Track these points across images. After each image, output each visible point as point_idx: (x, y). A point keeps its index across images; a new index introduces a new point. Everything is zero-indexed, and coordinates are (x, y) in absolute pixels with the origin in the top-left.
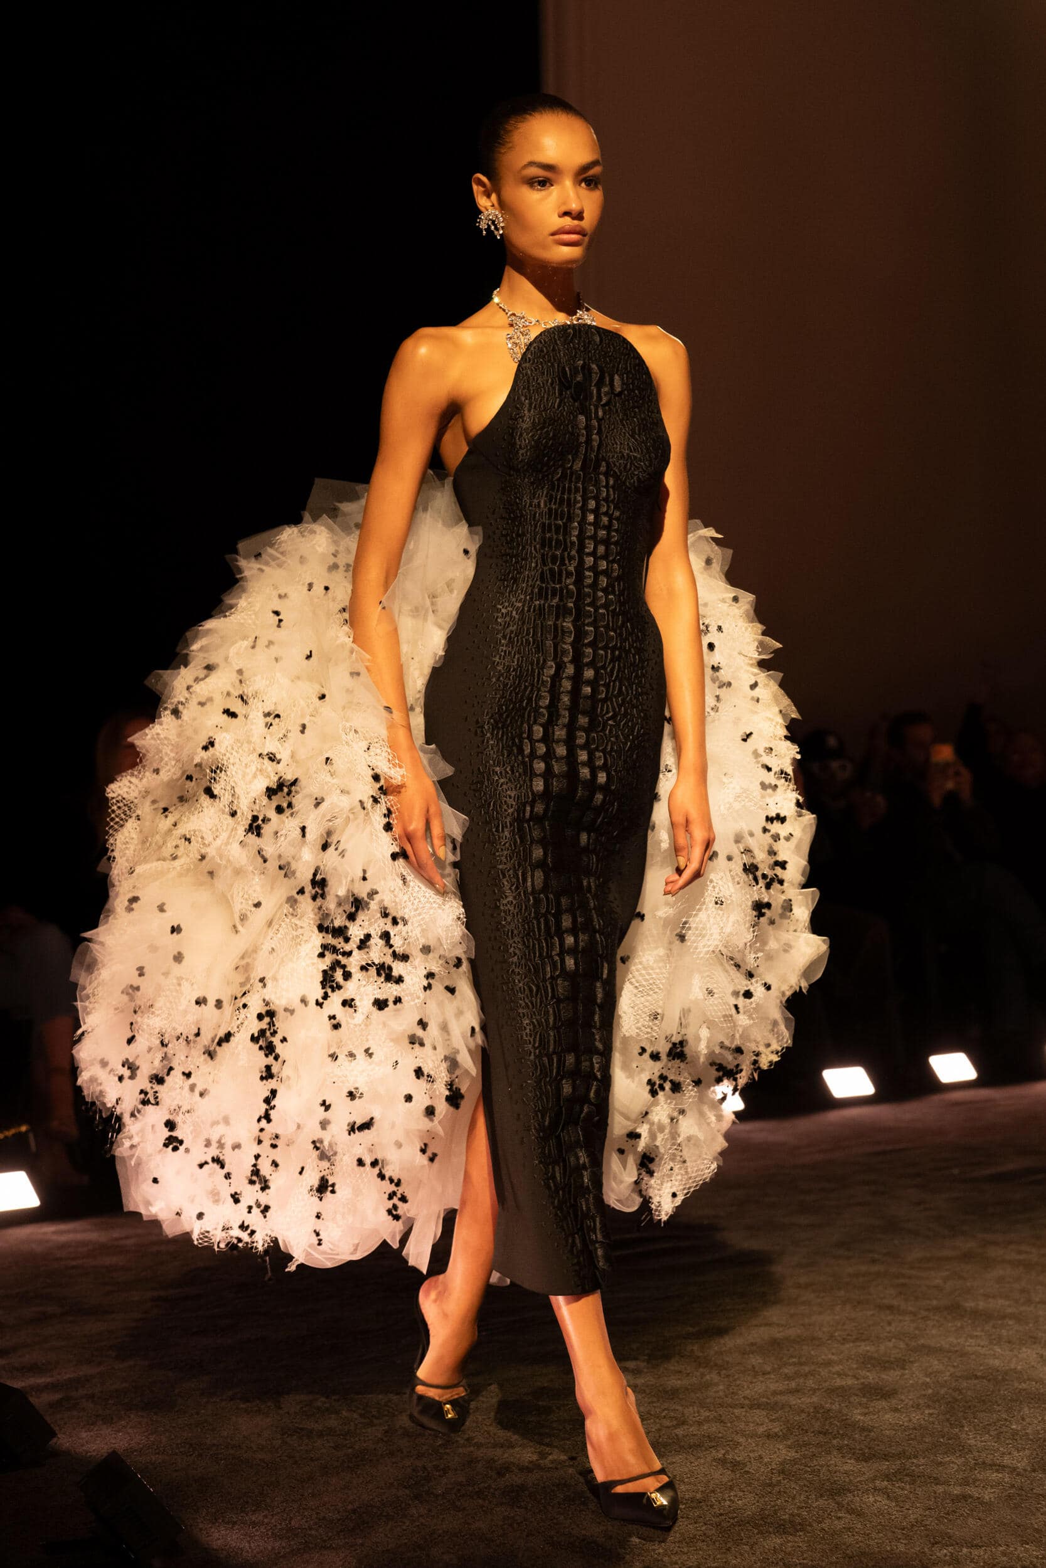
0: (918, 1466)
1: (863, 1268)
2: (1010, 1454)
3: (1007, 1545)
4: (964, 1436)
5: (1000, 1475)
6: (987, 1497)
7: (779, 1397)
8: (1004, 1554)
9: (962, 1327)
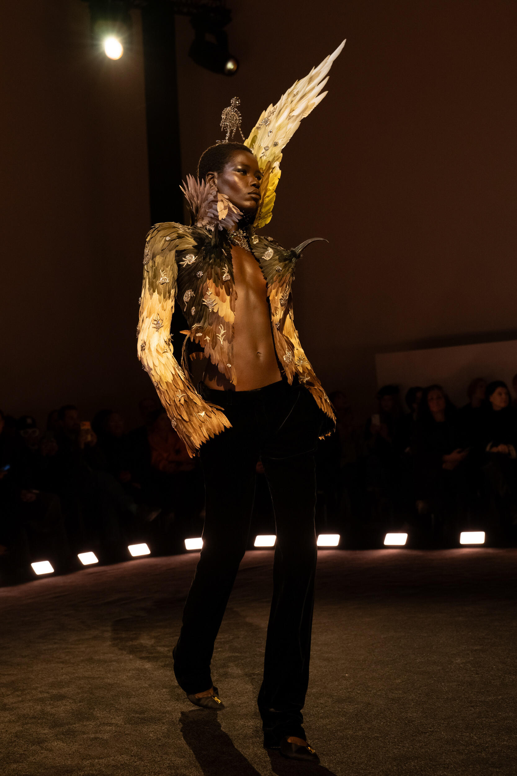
0: (75, 727)
1: (50, 646)
2: (115, 718)
3: (114, 756)
4: (95, 713)
5: (111, 728)
6: (105, 737)
7: (14, 704)
8: (113, 760)
9: (94, 667)
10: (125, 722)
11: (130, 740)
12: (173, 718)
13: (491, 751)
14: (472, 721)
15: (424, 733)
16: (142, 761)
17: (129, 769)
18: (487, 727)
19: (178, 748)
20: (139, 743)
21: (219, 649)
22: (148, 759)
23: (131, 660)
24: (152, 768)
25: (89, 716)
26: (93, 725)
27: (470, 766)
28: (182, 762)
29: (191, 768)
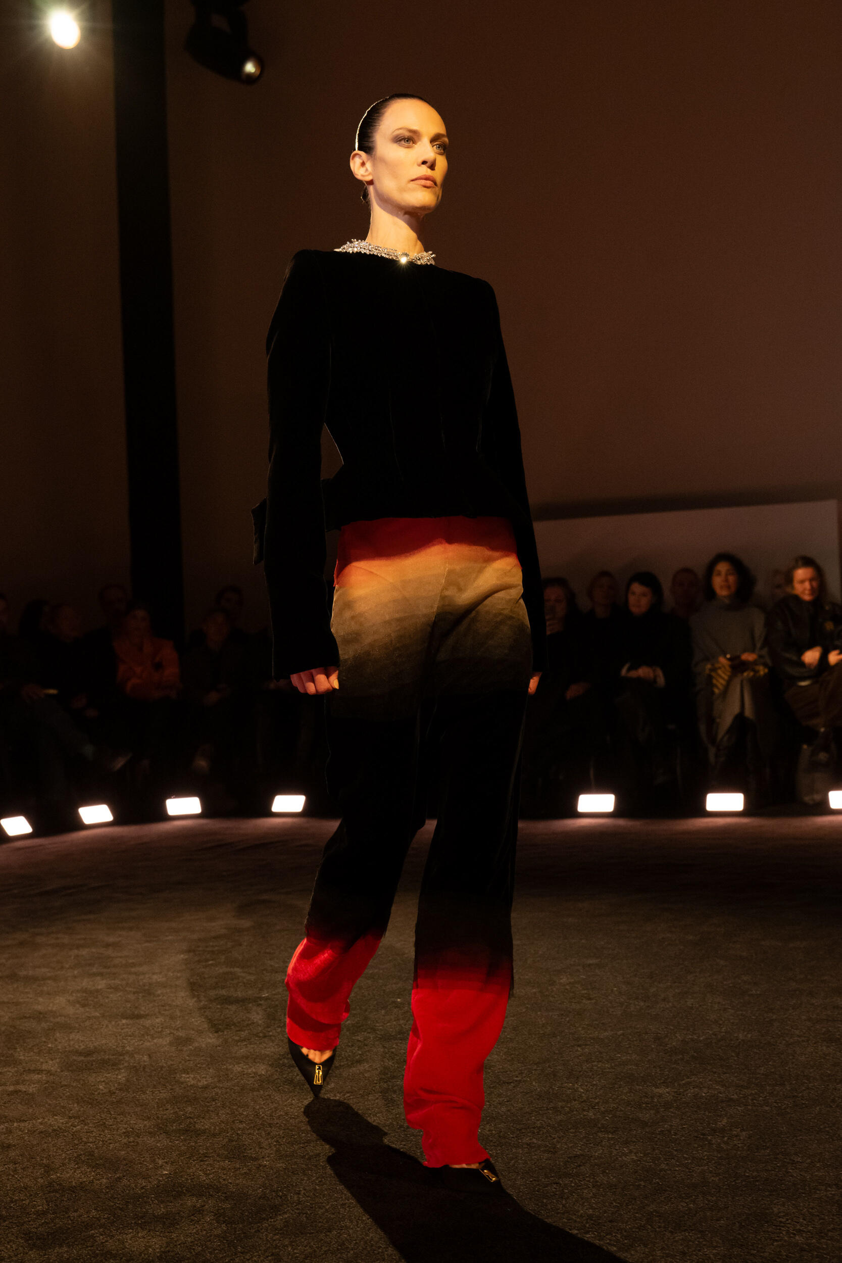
10: (61, 1068)
11: (68, 1094)
12: (135, 1063)
13: (602, 1109)
14: (577, 1066)
15: (508, 1083)
16: (85, 1125)
17: (65, 1137)
18: (599, 1075)
19: (141, 1106)
20: (82, 1098)
21: (211, 962)
22: (94, 1121)
23: (75, 977)
24: (100, 1135)
25: (8, 1059)
26: (13, 1072)
27: (571, 1131)
28: (145, 1126)
29: (158, 1136)
